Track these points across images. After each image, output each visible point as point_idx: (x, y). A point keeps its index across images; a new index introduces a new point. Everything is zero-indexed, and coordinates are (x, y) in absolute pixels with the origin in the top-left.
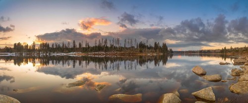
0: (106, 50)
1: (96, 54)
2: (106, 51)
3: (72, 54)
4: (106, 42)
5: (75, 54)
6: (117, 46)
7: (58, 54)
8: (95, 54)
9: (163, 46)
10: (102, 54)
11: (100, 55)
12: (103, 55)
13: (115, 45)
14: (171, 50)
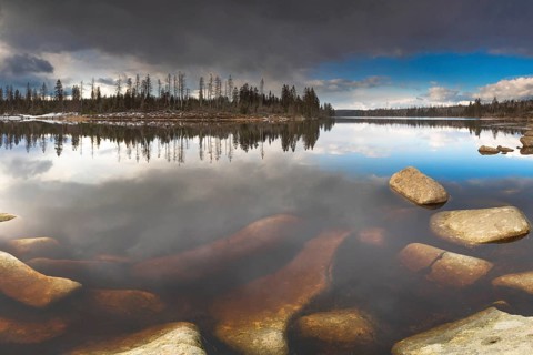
0: (146, 107)
1: (120, 119)
2: (146, 110)
3: (50, 118)
4: (147, 84)
5: (60, 118)
6: (179, 95)
7: (12, 118)
8: (115, 119)
9: (306, 98)
10: (136, 119)
11: (130, 119)
12: (139, 119)
13: (172, 93)
14: (328, 107)
